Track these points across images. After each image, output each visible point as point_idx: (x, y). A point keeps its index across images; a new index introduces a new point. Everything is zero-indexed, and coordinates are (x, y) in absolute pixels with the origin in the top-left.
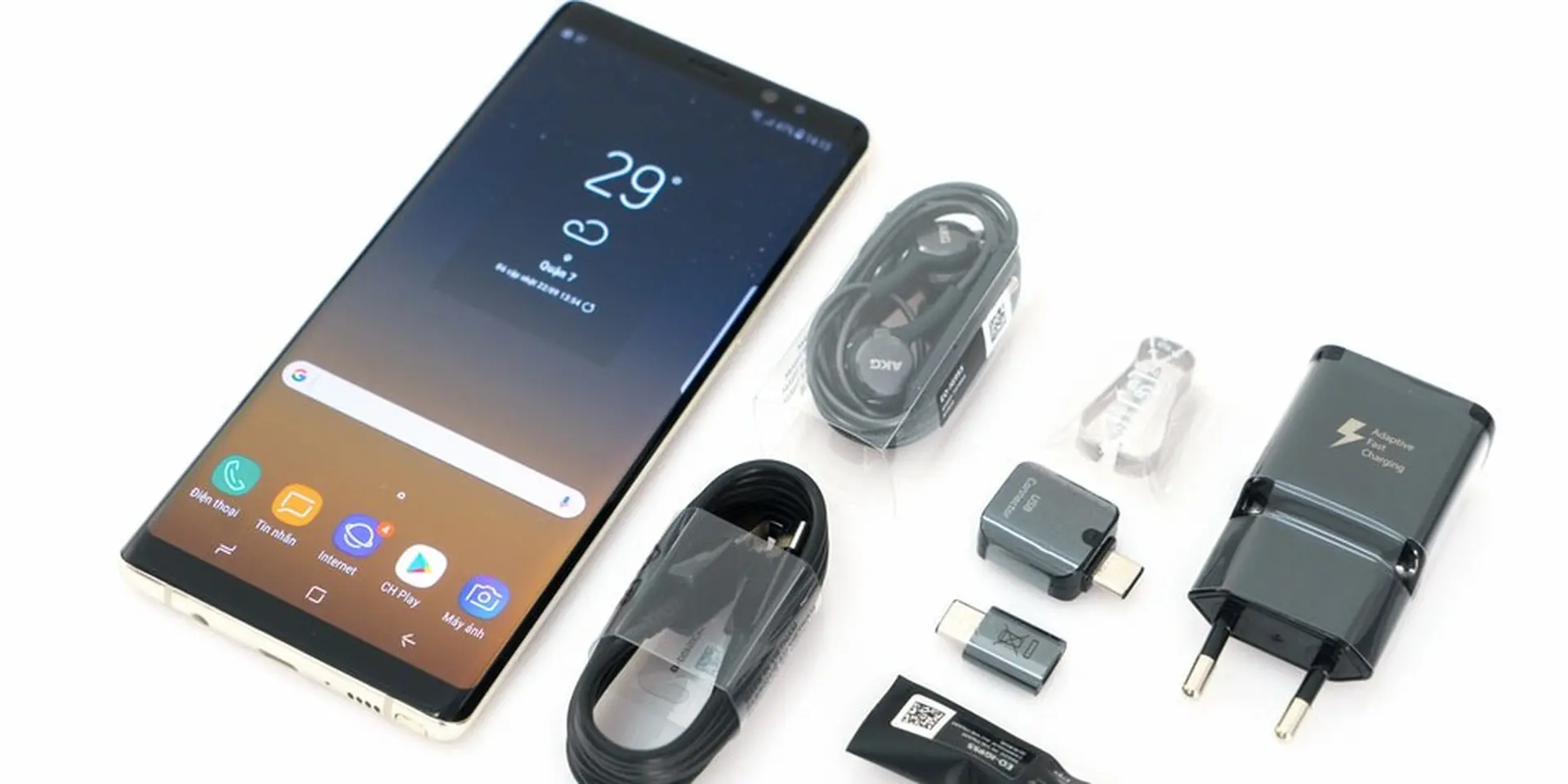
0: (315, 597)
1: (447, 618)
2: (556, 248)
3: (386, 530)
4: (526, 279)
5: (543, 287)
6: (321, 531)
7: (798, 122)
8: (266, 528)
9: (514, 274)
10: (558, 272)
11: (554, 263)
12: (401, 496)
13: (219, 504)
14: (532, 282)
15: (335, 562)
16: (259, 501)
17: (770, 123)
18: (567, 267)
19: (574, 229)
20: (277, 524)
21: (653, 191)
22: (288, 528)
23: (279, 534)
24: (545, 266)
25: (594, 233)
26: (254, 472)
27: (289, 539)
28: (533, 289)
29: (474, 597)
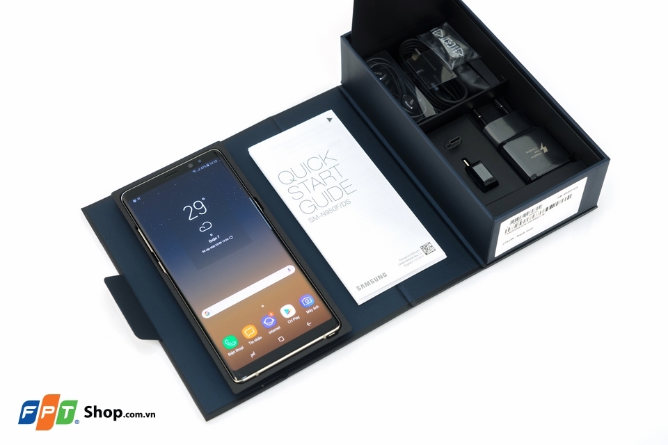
0: (282, 340)
1: (308, 312)
2: (206, 236)
3: (271, 314)
4: (211, 247)
5: (217, 245)
6: (262, 330)
7: (204, 163)
8: (252, 342)
9: (208, 249)
10: (215, 239)
11: (211, 239)
12: (263, 306)
13: (237, 350)
14: (214, 246)
15: (274, 331)
16: (242, 340)
17: (199, 170)
18: (214, 236)
19: (202, 229)
20: (253, 339)
21: (203, 205)
22: (256, 337)
23: (256, 340)
24: (210, 241)
25: (207, 225)
26: (232, 337)
27: (260, 338)
28: (216, 247)
29: (305, 303)
